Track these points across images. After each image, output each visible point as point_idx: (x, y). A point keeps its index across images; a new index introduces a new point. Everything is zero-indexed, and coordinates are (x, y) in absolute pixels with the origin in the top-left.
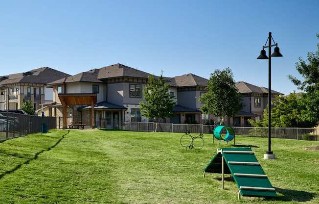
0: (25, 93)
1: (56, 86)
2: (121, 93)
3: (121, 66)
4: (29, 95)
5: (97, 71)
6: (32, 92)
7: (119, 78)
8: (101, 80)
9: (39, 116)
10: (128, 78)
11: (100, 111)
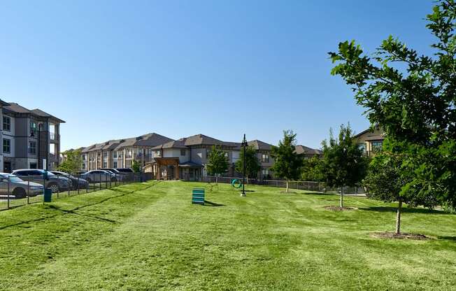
0: (138, 153)
1: (156, 150)
2: (200, 155)
3: (201, 136)
4: (140, 154)
5: (185, 139)
6: (143, 153)
7: (198, 145)
8: (187, 146)
9: (146, 171)
10: (205, 145)
11: (185, 168)
